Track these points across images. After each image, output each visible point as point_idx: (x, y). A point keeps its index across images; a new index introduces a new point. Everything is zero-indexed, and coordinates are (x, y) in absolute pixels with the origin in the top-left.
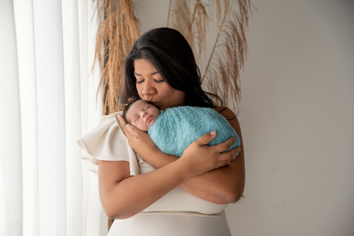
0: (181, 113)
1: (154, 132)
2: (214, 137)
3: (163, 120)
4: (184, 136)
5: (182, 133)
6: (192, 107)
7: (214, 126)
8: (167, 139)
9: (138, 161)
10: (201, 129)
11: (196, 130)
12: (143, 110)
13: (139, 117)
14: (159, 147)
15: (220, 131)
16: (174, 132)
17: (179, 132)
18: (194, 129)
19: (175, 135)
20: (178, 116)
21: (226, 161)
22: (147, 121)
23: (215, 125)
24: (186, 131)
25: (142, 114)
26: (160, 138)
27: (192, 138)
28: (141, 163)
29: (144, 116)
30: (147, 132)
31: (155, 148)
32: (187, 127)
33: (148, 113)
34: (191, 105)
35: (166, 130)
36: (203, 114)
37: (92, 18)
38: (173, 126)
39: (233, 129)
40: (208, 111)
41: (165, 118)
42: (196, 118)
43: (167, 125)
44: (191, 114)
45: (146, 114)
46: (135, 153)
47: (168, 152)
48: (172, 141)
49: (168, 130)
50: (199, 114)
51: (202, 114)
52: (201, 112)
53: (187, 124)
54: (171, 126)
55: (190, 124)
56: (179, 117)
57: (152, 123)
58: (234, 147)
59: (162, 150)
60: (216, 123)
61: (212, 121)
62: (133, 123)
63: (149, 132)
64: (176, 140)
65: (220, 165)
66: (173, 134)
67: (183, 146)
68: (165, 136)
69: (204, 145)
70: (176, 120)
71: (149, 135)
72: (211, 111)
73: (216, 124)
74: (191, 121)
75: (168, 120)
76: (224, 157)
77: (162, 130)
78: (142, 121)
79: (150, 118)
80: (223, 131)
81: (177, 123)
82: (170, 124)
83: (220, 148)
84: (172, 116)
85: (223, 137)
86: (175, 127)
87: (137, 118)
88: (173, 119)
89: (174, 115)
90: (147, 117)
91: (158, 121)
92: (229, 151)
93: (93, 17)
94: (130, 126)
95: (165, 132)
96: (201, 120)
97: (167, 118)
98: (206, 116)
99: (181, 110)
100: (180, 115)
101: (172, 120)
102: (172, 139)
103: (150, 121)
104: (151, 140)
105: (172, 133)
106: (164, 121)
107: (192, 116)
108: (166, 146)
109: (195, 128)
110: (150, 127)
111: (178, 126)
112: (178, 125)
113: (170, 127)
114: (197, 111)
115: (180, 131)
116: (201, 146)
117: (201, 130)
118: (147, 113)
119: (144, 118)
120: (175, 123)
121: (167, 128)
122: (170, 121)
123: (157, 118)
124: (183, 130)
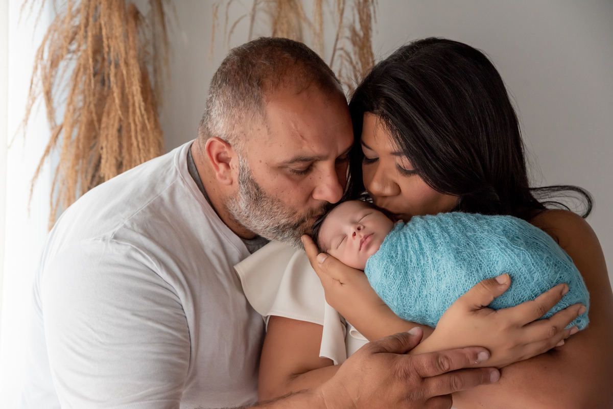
0: (438, 230)
2: (502, 288)
3: (396, 246)
4: (443, 287)
5: (439, 278)
7: (512, 264)
8: (404, 289)
9: (345, 329)
10: (480, 271)
11: (470, 274)
12: (354, 223)
13: (344, 237)
16: (420, 274)
17: (432, 274)
18: (464, 273)
19: (424, 282)
21: (547, 340)
22: (361, 246)
23: (516, 263)
24: (447, 276)
25: (350, 230)
26: (387, 287)
29: (354, 234)
30: (362, 271)
32: (449, 266)
33: (364, 227)
35: (402, 268)
36: (488, 232)
38: (418, 260)
41: (401, 239)
42: (472, 244)
43: (403, 256)
44: (460, 235)
45: (359, 229)
48: (416, 293)
49: (406, 269)
50: (478, 234)
51: (486, 233)
52: (486, 227)
53: (450, 258)
54: (414, 260)
55: (456, 258)
57: (372, 250)
59: (395, 311)
60: (518, 255)
61: (507, 249)
62: (333, 252)
63: (366, 272)
64: (425, 293)
66: (418, 279)
67: (440, 309)
68: (398, 282)
69: (482, 307)
70: (427, 246)
71: (367, 278)
73: (517, 259)
74: (458, 252)
75: (407, 246)
77: (393, 269)
78: (351, 246)
79: (368, 240)
80: (537, 276)
81: (428, 254)
82: (411, 256)
84: (417, 237)
86: (422, 263)
87: (340, 240)
88: (420, 244)
90: (361, 237)
91: (385, 248)
94: (325, 258)
95: (398, 273)
96: (481, 251)
97: (407, 242)
98: (495, 239)
101: (417, 247)
102: (415, 289)
103: (368, 247)
104: (372, 290)
105: (416, 277)
106: (399, 248)
107: (463, 241)
108: (404, 306)
110: (368, 261)
111: (430, 261)
112: (430, 259)
113: (411, 261)
114: (477, 227)
116: (476, 309)
117: (481, 275)
118: (362, 227)
119: (354, 239)
120: (423, 254)
121: (405, 264)
122: (413, 248)
123: (385, 240)
124: (441, 272)
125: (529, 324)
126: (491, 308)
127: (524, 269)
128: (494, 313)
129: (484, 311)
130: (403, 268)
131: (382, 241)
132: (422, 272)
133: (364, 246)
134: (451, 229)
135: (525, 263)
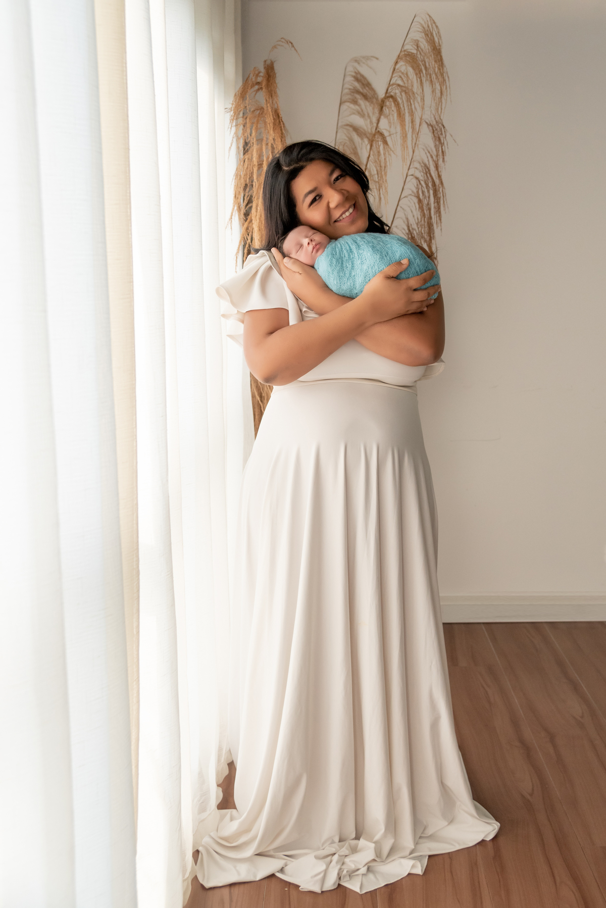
1: (323, 264)
2: (405, 267)
3: (335, 249)
4: (365, 267)
5: (362, 263)
7: (405, 253)
8: (341, 273)
9: (301, 311)
11: (382, 258)
12: (307, 237)
13: (301, 246)
14: (330, 286)
15: (413, 260)
16: (350, 263)
17: (357, 262)
19: (353, 266)
20: (356, 243)
22: (313, 251)
24: (368, 260)
25: (305, 241)
26: (331, 272)
27: (375, 269)
28: (305, 311)
29: (309, 244)
30: (313, 267)
31: (325, 287)
32: (369, 254)
37: (230, 148)
38: (349, 255)
42: (381, 243)
43: (340, 254)
44: (373, 240)
45: (311, 241)
46: (297, 299)
47: (342, 292)
48: (347, 275)
49: (342, 261)
50: (384, 239)
52: (388, 237)
53: (369, 251)
54: (347, 256)
56: (357, 244)
57: (319, 252)
58: (432, 284)
59: (334, 288)
60: (408, 249)
61: (402, 246)
62: (293, 256)
63: (316, 266)
64: (353, 274)
66: (350, 266)
67: (363, 281)
68: (338, 268)
69: (393, 277)
70: (353, 247)
71: (316, 270)
73: (408, 251)
74: (373, 247)
75: (342, 248)
76: (419, 296)
77: (334, 261)
78: (306, 250)
79: (318, 246)
80: (418, 261)
81: (354, 251)
82: (344, 253)
83: (413, 282)
84: (347, 243)
85: (418, 269)
86: (352, 256)
87: (299, 248)
88: (350, 247)
89: (351, 243)
91: (328, 249)
92: (425, 289)
93: (231, 146)
94: (289, 260)
95: (337, 263)
96: (387, 246)
97: (341, 246)
100: (358, 241)
101: (348, 248)
102: (347, 273)
103: (317, 251)
104: (319, 277)
105: (348, 265)
106: (337, 249)
107: (375, 242)
109: (380, 255)
110: (317, 259)
111: (356, 255)
113: (345, 256)
115: (359, 262)
116: (389, 278)
117: (388, 258)
118: (313, 240)
119: (308, 246)
120: (351, 251)
121: (341, 258)
122: (345, 249)
123: (328, 246)
124: (364, 259)
125: (415, 290)
126: (396, 278)
127: (411, 256)
130: (340, 262)
131: (325, 247)
132: (352, 262)
133: (315, 250)
135: (411, 252)
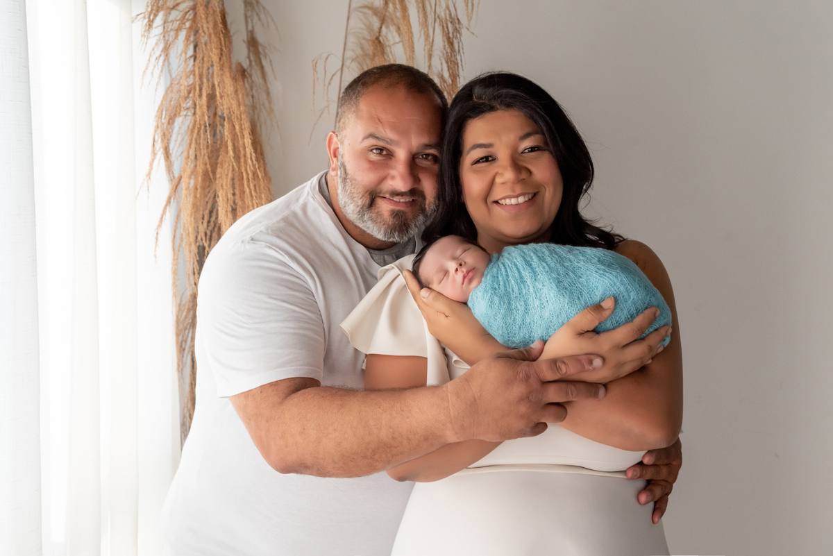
0: (535, 259)
1: (481, 303)
3: (498, 277)
4: (547, 314)
5: (542, 307)
6: (561, 246)
7: (611, 285)
8: (509, 318)
9: (449, 360)
10: (581, 299)
11: (572, 301)
12: (454, 258)
13: (446, 272)
16: (522, 303)
17: (534, 303)
18: (566, 301)
19: (527, 310)
20: (530, 265)
21: (641, 359)
22: (464, 281)
23: (615, 284)
24: (550, 303)
25: (452, 266)
26: (492, 317)
28: (455, 361)
29: (457, 270)
30: (465, 304)
32: (552, 295)
33: (465, 263)
34: (557, 242)
35: (506, 299)
36: (584, 262)
38: (520, 289)
39: (654, 288)
40: (596, 256)
41: (501, 270)
42: (571, 274)
43: (505, 287)
44: (558, 265)
45: (461, 265)
46: (444, 346)
49: (509, 299)
50: (575, 264)
51: (582, 263)
52: (581, 257)
53: (552, 288)
54: (516, 289)
55: (558, 288)
56: (532, 268)
57: (474, 284)
59: (499, 339)
60: (617, 278)
61: (606, 274)
62: (435, 286)
63: (470, 304)
64: (528, 321)
65: (627, 369)
66: (521, 308)
68: (503, 312)
70: (526, 274)
71: (470, 309)
72: (604, 254)
73: (616, 281)
74: (559, 282)
75: (507, 276)
77: (496, 299)
78: (454, 280)
79: (470, 274)
80: (633, 294)
81: (528, 283)
82: (512, 285)
84: (516, 265)
86: (524, 291)
87: (442, 276)
88: (519, 272)
89: (520, 263)
90: (463, 272)
91: (487, 280)
94: (428, 294)
95: (502, 303)
96: (580, 279)
97: (506, 271)
98: (592, 267)
99: (535, 252)
100: (534, 265)
101: (517, 275)
103: (470, 281)
104: (476, 321)
105: (519, 306)
106: (500, 279)
107: (562, 270)
108: (508, 334)
109: (570, 298)
110: (471, 294)
111: (531, 290)
112: (531, 288)
113: (513, 291)
114: (572, 258)
115: (537, 303)
116: (581, 334)
117: (583, 302)
118: (463, 263)
119: (456, 274)
120: (523, 282)
121: (507, 294)
122: (513, 277)
123: (486, 272)
124: (544, 300)
125: (628, 344)
126: (596, 331)
127: (622, 288)
128: (597, 336)
129: (589, 334)
131: (482, 275)
132: (525, 301)
133: (466, 280)
134: (548, 259)
